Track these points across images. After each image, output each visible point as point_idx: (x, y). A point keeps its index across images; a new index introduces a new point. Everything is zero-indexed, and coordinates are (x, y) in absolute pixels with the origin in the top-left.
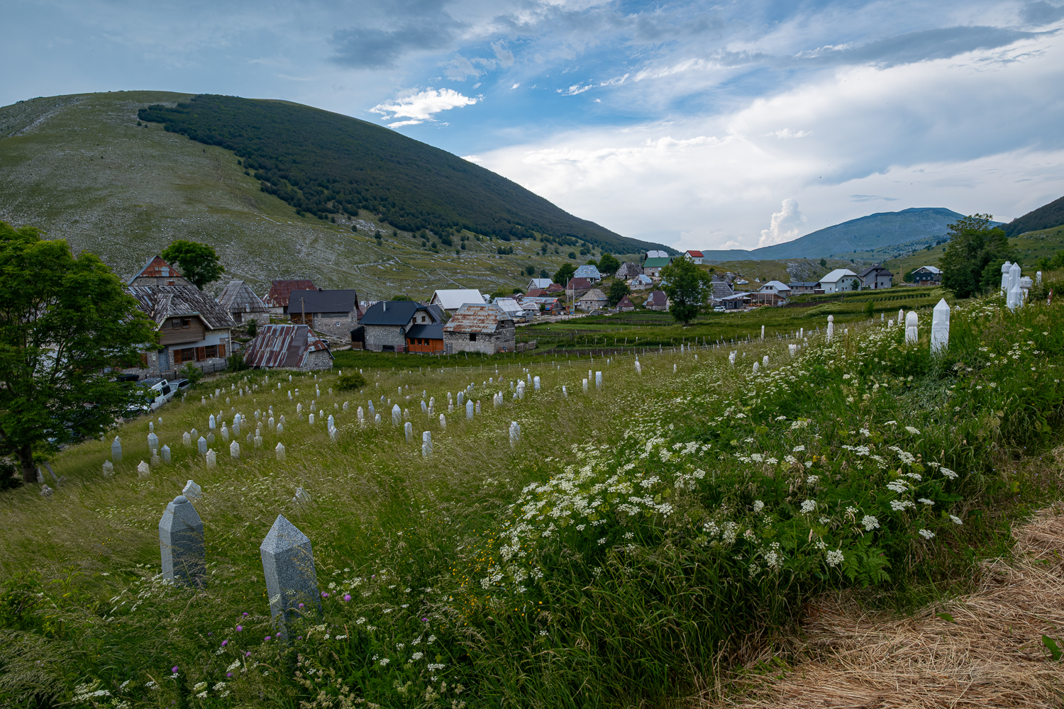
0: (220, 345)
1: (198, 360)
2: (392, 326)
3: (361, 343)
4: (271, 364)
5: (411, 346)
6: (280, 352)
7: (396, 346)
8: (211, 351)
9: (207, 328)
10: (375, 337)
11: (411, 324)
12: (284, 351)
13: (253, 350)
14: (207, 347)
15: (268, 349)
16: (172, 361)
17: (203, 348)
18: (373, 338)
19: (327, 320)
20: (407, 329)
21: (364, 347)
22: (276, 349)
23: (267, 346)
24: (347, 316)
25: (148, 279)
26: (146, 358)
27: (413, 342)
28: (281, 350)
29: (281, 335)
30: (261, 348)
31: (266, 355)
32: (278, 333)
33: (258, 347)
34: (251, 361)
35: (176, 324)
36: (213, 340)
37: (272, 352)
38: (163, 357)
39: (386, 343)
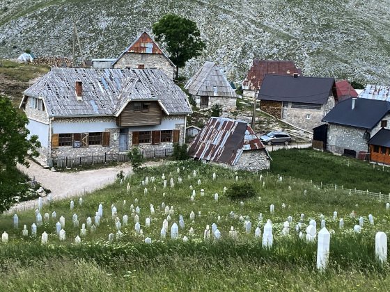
0: (175, 131)
1: (153, 144)
2: (356, 128)
3: (322, 143)
4: (208, 158)
5: (373, 153)
6: (218, 146)
7: (358, 152)
8: (166, 136)
9: (163, 113)
10: (338, 138)
11: (379, 127)
12: (222, 146)
13: (197, 141)
14: (162, 131)
15: (209, 142)
16: (130, 142)
17: (159, 132)
18: (335, 139)
19: (296, 111)
20: (373, 134)
21: (325, 147)
22: (216, 143)
23: (209, 138)
24: (319, 109)
25: (134, 55)
26: (109, 137)
27: (376, 150)
28: (220, 144)
29: (223, 129)
30: (203, 140)
31: (207, 148)
32: (220, 127)
33: (201, 139)
34: (193, 151)
35: (137, 107)
36: (168, 125)
37: (211, 145)
38: (123, 137)
39: (348, 147)
